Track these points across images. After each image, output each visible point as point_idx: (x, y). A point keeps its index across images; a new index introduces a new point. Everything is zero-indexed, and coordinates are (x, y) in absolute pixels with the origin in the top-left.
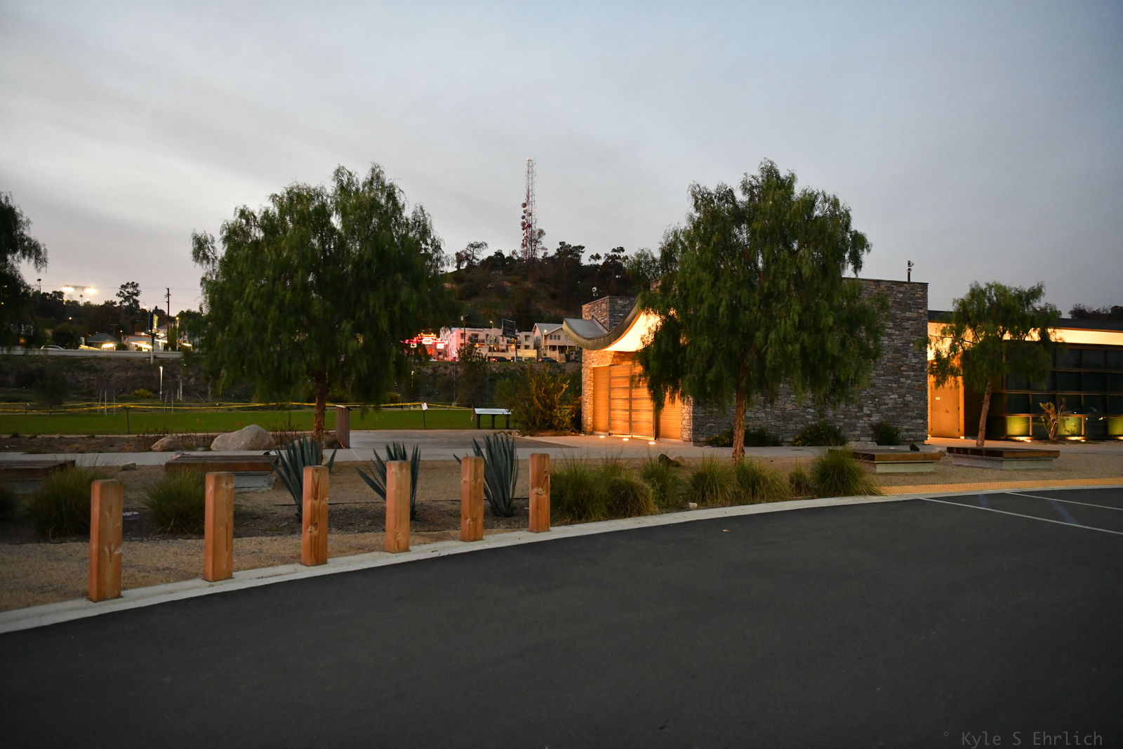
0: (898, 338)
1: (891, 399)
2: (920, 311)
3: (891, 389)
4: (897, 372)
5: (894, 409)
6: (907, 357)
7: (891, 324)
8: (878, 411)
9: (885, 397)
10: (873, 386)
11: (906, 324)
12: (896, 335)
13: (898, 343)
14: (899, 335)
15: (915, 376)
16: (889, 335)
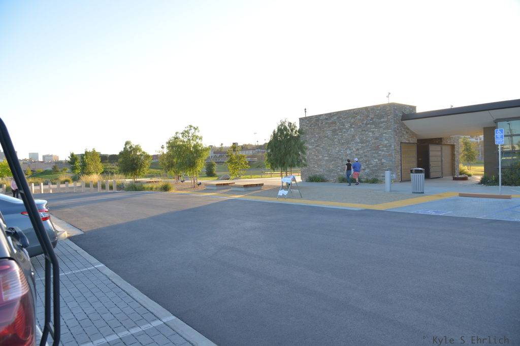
2: (389, 117)
3: (374, 157)
4: (377, 148)
5: (376, 166)
6: (382, 141)
7: (373, 126)
8: (368, 167)
10: (366, 156)
11: (381, 125)
13: (377, 135)
14: (377, 131)
15: (387, 150)
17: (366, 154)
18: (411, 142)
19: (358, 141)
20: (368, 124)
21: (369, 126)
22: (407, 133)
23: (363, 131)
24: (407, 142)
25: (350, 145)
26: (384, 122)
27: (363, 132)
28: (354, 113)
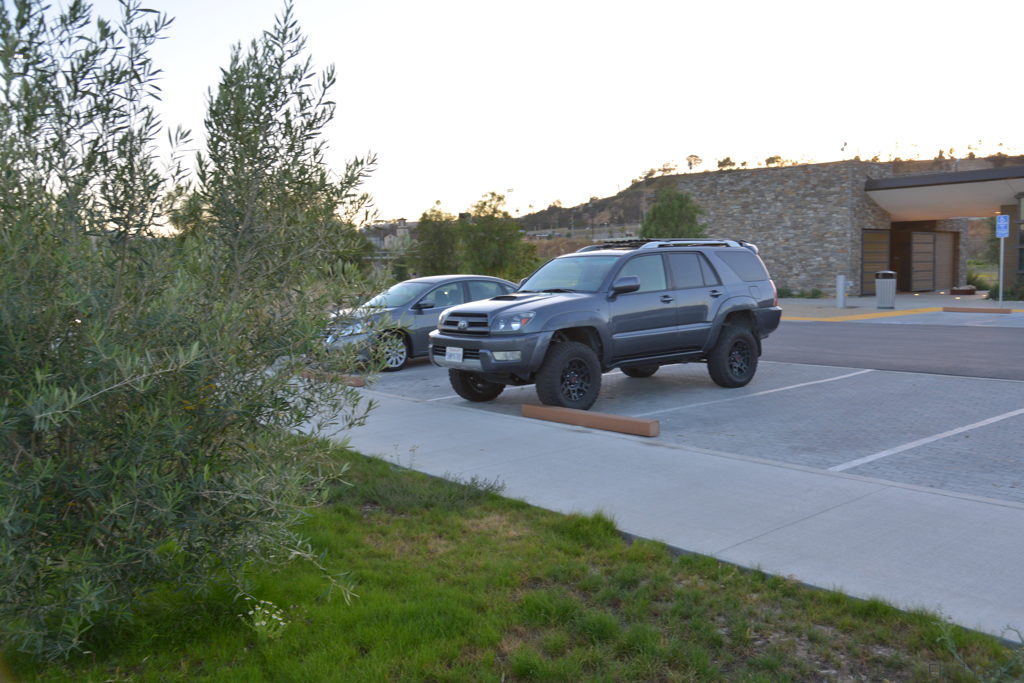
2: (843, 185)
4: (821, 238)
5: (819, 269)
6: (831, 225)
7: (816, 200)
8: (805, 271)
12: (820, 208)
13: (822, 214)
14: (823, 208)
15: (838, 241)
16: (815, 209)
18: (881, 228)
20: (807, 196)
22: (874, 212)
24: (873, 227)
25: (773, 232)
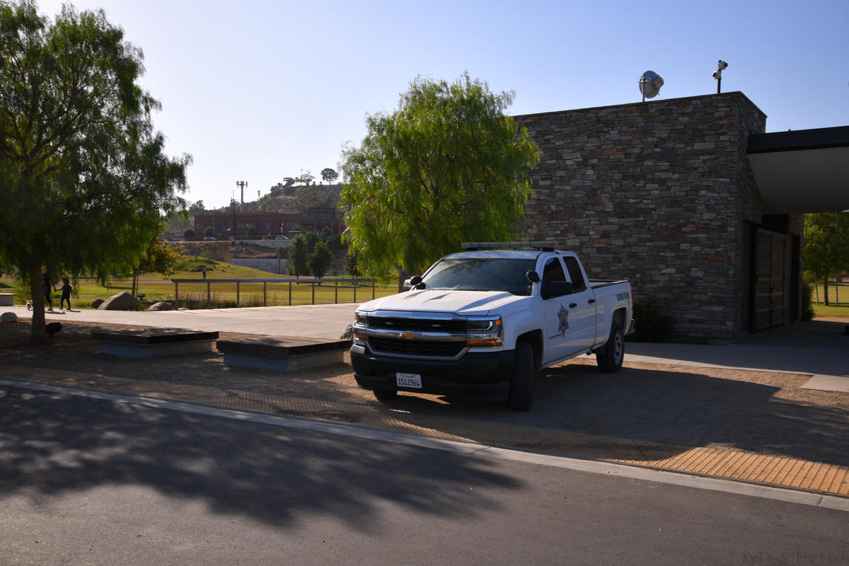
0: (678, 184)
1: (663, 274)
2: (722, 138)
3: (664, 261)
4: (675, 234)
5: (669, 288)
6: (694, 210)
9: (654, 272)
10: (632, 256)
11: (696, 162)
12: (674, 180)
14: (678, 180)
15: (708, 239)
17: (634, 249)
18: (756, 220)
19: (609, 207)
20: (646, 157)
21: (648, 163)
22: (752, 192)
23: (625, 177)
24: (751, 219)
25: (580, 222)
26: (703, 152)
27: (628, 183)
28: (598, 120)
